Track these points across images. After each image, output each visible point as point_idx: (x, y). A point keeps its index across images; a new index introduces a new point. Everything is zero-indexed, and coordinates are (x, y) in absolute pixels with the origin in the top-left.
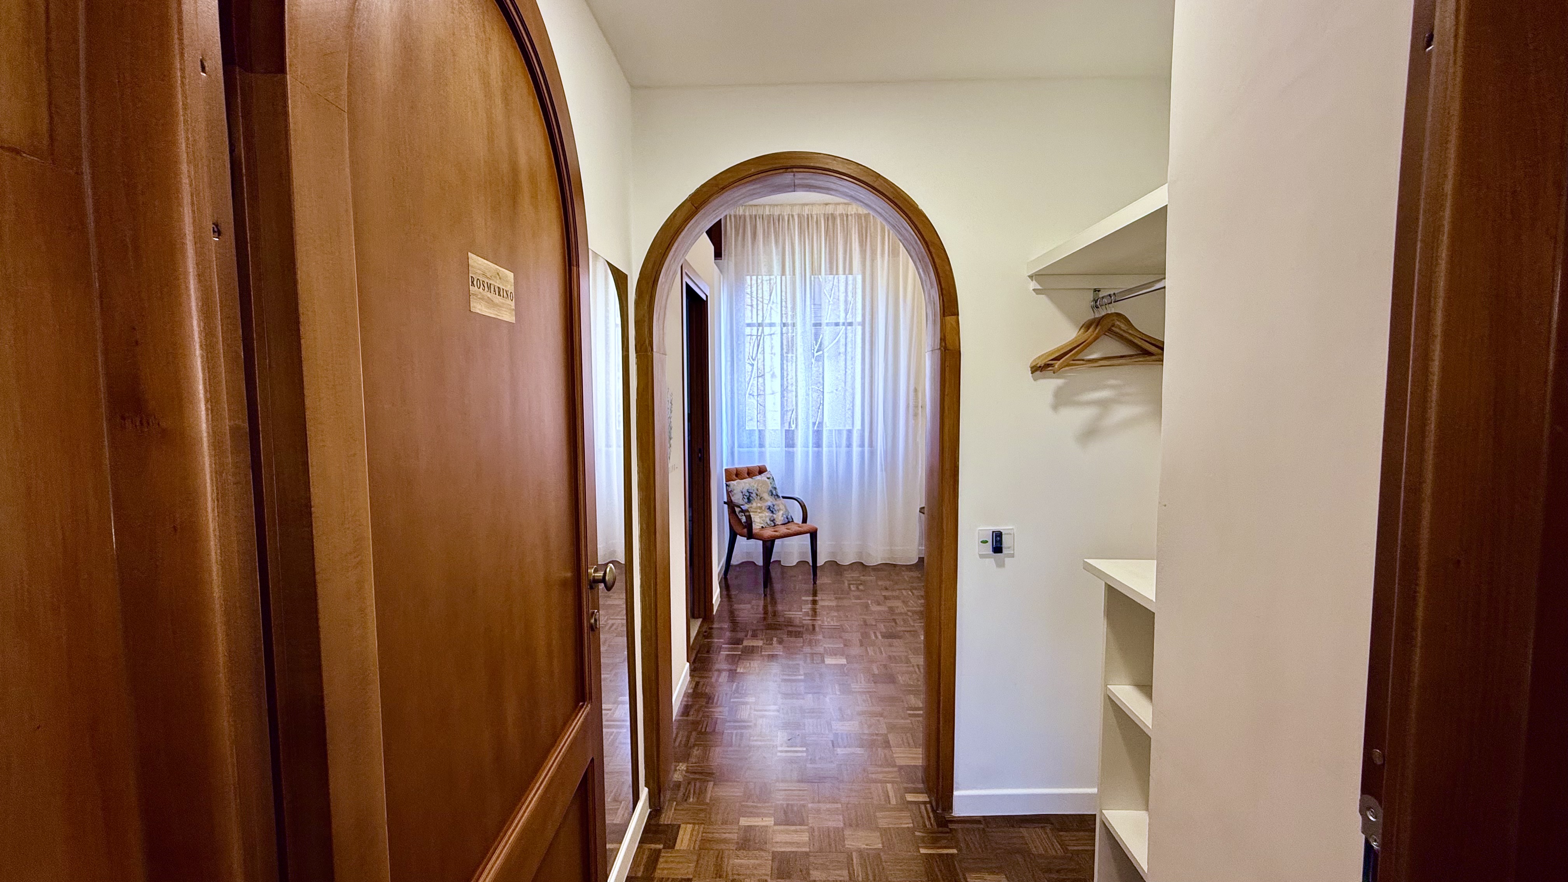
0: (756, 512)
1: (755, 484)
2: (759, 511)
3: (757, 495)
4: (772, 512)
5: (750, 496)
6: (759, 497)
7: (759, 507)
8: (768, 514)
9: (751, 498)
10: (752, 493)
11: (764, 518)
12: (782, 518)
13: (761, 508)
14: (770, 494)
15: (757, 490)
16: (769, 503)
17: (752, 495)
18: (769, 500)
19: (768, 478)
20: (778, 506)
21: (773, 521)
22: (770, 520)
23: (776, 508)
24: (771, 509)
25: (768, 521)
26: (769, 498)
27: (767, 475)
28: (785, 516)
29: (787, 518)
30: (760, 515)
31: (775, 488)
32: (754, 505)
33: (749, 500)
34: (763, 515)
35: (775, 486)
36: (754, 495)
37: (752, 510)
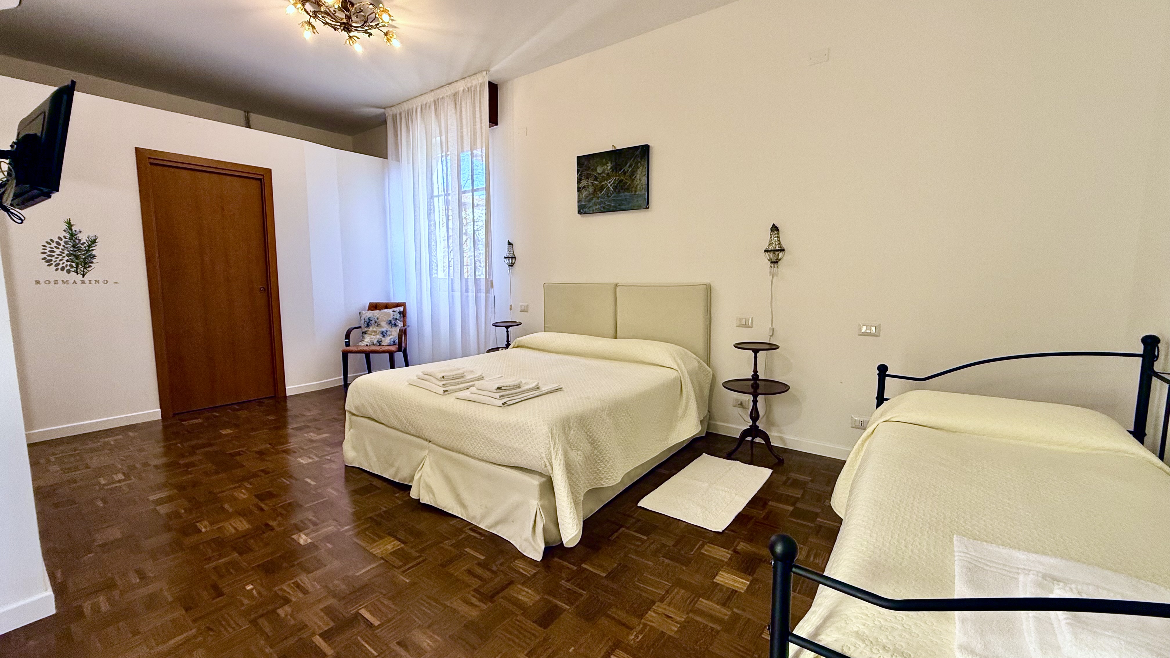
0: (371, 334)
1: (378, 315)
2: (373, 334)
3: (376, 322)
4: (384, 336)
6: (376, 324)
7: (375, 331)
8: (379, 337)
9: (370, 324)
10: (372, 320)
11: (373, 340)
12: (389, 341)
14: (389, 322)
15: (378, 319)
18: (385, 327)
19: (394, 311)
20: (391, 332)
21: (380, 342)
22: (377, 342)
23: (388, 333)
24: (383, 334)
25: (375, 342)
26: (386, 326)
27: (397, 309)
28: (392, 340)
29: (394, 342)
30: (372, 336)
31: (396, 319)
32: (371, 329)
33: (368, 326)
34: (374, 337)
35: (398, 318)
36: (373, 322)
37: (369, 333)
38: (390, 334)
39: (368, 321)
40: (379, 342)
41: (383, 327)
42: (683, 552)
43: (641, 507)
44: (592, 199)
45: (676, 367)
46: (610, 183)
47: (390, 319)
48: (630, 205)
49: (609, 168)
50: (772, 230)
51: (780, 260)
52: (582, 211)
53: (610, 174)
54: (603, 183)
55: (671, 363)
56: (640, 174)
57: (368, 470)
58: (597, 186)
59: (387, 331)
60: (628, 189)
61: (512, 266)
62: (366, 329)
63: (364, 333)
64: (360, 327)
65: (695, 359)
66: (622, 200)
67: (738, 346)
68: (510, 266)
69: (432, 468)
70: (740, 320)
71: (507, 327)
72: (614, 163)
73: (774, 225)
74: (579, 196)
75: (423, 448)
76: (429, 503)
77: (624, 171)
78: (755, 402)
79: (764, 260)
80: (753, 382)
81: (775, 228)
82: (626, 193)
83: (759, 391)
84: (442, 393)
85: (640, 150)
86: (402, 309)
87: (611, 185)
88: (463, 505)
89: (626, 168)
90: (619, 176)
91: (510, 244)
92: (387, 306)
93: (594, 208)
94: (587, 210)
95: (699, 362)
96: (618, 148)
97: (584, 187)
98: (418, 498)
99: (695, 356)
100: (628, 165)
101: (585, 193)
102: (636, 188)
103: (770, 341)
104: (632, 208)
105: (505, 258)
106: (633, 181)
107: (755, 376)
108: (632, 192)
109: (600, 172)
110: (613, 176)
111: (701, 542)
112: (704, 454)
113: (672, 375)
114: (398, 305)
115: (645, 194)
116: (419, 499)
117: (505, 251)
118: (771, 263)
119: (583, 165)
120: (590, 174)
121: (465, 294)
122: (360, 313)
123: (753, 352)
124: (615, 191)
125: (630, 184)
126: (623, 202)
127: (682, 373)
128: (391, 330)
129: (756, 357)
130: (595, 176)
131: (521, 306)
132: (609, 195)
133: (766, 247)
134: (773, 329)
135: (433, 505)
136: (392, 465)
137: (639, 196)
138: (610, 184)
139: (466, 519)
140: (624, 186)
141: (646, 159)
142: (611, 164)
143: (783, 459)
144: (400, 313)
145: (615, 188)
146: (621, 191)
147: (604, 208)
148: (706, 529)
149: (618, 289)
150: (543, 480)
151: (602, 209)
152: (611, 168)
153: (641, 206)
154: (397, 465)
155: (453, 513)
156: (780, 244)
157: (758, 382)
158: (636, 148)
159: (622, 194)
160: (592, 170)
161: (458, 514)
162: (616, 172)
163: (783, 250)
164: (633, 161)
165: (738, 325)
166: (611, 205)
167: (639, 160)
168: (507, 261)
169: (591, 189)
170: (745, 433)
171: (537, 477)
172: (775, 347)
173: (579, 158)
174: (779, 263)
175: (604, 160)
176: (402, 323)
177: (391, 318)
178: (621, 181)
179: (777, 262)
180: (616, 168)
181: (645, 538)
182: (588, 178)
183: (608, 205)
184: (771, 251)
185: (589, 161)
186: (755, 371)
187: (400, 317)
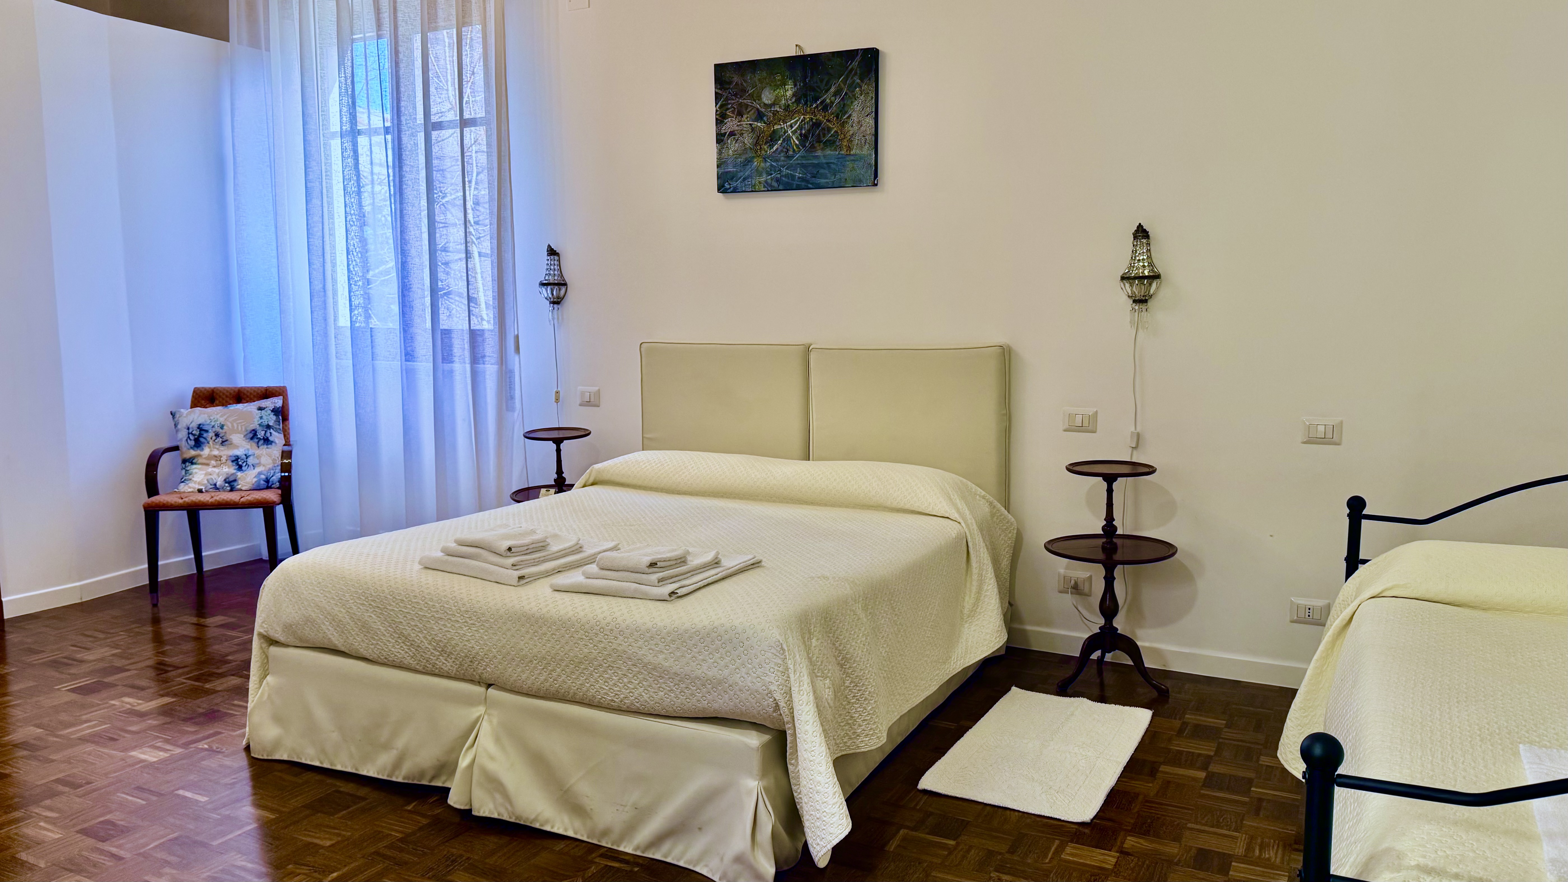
0: (208, 465)
1: (221, 416)
2: (213, 462)
3: (217, 435)
4: (240, 468)
5: (200, 435)
6: (219, 440)
7: (216, 456)
8: (229, 469)
9: (202, 440)
10: (207, 431)
11: (214, 477)
12: (255, 480)
13: (217, 458)
14: (251, 435)
15: (222, 427)
16: (239, 452)
17: (205, 435)
18: (241, 446)
19: (260, 409)
20: (258, 457)
21: (231, 483)
22: (226, 481)
23: (251, 461)
24: (239, 463)
25: (220, 482)
26: (244, 443)
27: (270, 403)
28: (263, 477)
29: (267, 481)
30: (210, 470)
31: (268, 427)
32: (206, 451)
33: (198, 443)
34: (216, 470)
35: (271, 424)
36: (211, 434)
37: (200, 460)
38: (256, 461)
39: (197, 432)
40: (229, 483)
41: (237, 447)
42: (1029, 861)
43: (925, 792)
44: (749, 161)
45: (955, 515)
46: (791, 126)
47: (252, 427)
48: (838, 176)
49: (789, 93)
50: (1135, 237)
51: (1151, 296)
52: (727, 186)
53: (793, 107)
54: (776, 127)
55: (943, 507)
56: (857, 110)
57: (317, 764)
58: (763, 132)
59: (247, 457)
60: (831, 143)
61: (558, 303)
62: (193, 453)
63: (191, 461)
64: (176, 448)
65: (984, 497)
66: (818, 166)
67: (1075, 469)
68: (554, 303)
69: (497, 740)
70: (1071, 417)
71: (558, 442)
72: (800, 84)
73: (1140, 226)
74: (720, 153)
75: (470, 701)
76: (496, 816)
77: (822, 102)
78: (1109, 580)
79: (1121, 295)
80: (1104, 540)
81: (1141, 233)
82: (828, 152)
83: (1117, 557)
84: (515, 581)
85: (858, 58)
86: (278, 402)
87: (794, 132)
88: (577, 809)
89: (828, 97)
90: (813, 113)
91: (552, 252)
92: (240, 396)
93: (756, 180)
94: (738, 184)
95: (991, 503)
96: (809, 51)
97: (732, 134)
98: (467, 807)
99: (983, 493)
100: (833, 90)
101: (733, 146)
102: (850, 141)
103: (1131, 459)
104: (842, 184)
105: (542, 284)
106: (843, 125)
107: (1109, 527)
108: (841, 148)
109: (766, 102)
110: (799, 112)
111: (1057, 842)
112: (1014, 688)
113: (951, 530)
114: (267, 393)
115: (870, 155)
116: (470, 810)
117: (541, 267)
118: (1135, 301)
119: (730, 83)
120: (747, 106)
121: (441, 366)
122: (173, 414)
123: (1104, 480)
124: (804, 146)
125: (836, 132)
126: (822, 171)
127: (967, 525)
128: (258, 452)
129: (1110, 491)
130: (758, 109)
131: (583, 393)
132: (791, 153)
133: (1123, 269)
134: (1138, 435)
135: (506, 817)
136: (386, 746)
137: (858, 158)
138: (791, 128)
139: (585, 839)
140: (824, 136)
141: (873, 79)
142: (795, 85)
143: (1168, 690)
144: (275, 411)
145: (803, 138)
146: (816, 145)
147: (778, 180)
148: (1059, 820)
149: (813, 356)
150: (766, 738)
151: (775, 184)
152: (794, 95)
153: (860, 181)
154: (400, 743)
155: (555, 830)
156: (1151, 264)
157: (1115, 540)
158: (849, 55)
159: (819, 153)
160: (751, 96)
161: (566, 830)
162: (806, 103)
163: (1157, 277)
164: (845, 81)
165: (1066, 426)
166: (793, 177)
167: (858, 81)
168: (546, 292)
169: (748, 140)
170: (1091, 644)
171: (754, 733)
172: (1147, 470)
173: (720, 69)
174: (1150, 303)
175: (778, 77)
176: (282, 436)
177: (255, 425)
178: (817, 124)
179: (1146, 301)
180: (805, 96)
181: (952, 842)
182: (740, 114)
183: (786, 176)
184: (1135, 278)
185: (743, 75)
186: (1110, 518)
187: (277, 421)
